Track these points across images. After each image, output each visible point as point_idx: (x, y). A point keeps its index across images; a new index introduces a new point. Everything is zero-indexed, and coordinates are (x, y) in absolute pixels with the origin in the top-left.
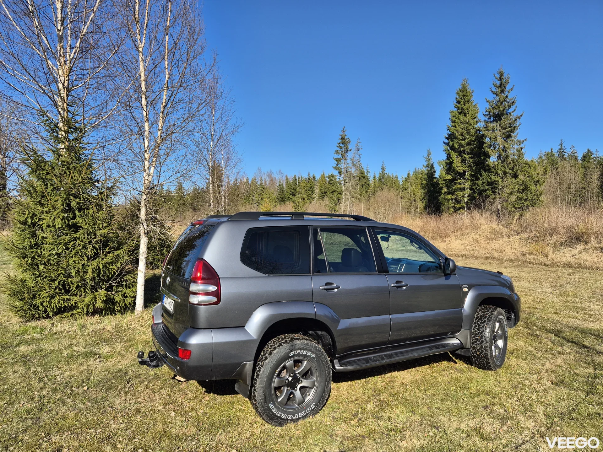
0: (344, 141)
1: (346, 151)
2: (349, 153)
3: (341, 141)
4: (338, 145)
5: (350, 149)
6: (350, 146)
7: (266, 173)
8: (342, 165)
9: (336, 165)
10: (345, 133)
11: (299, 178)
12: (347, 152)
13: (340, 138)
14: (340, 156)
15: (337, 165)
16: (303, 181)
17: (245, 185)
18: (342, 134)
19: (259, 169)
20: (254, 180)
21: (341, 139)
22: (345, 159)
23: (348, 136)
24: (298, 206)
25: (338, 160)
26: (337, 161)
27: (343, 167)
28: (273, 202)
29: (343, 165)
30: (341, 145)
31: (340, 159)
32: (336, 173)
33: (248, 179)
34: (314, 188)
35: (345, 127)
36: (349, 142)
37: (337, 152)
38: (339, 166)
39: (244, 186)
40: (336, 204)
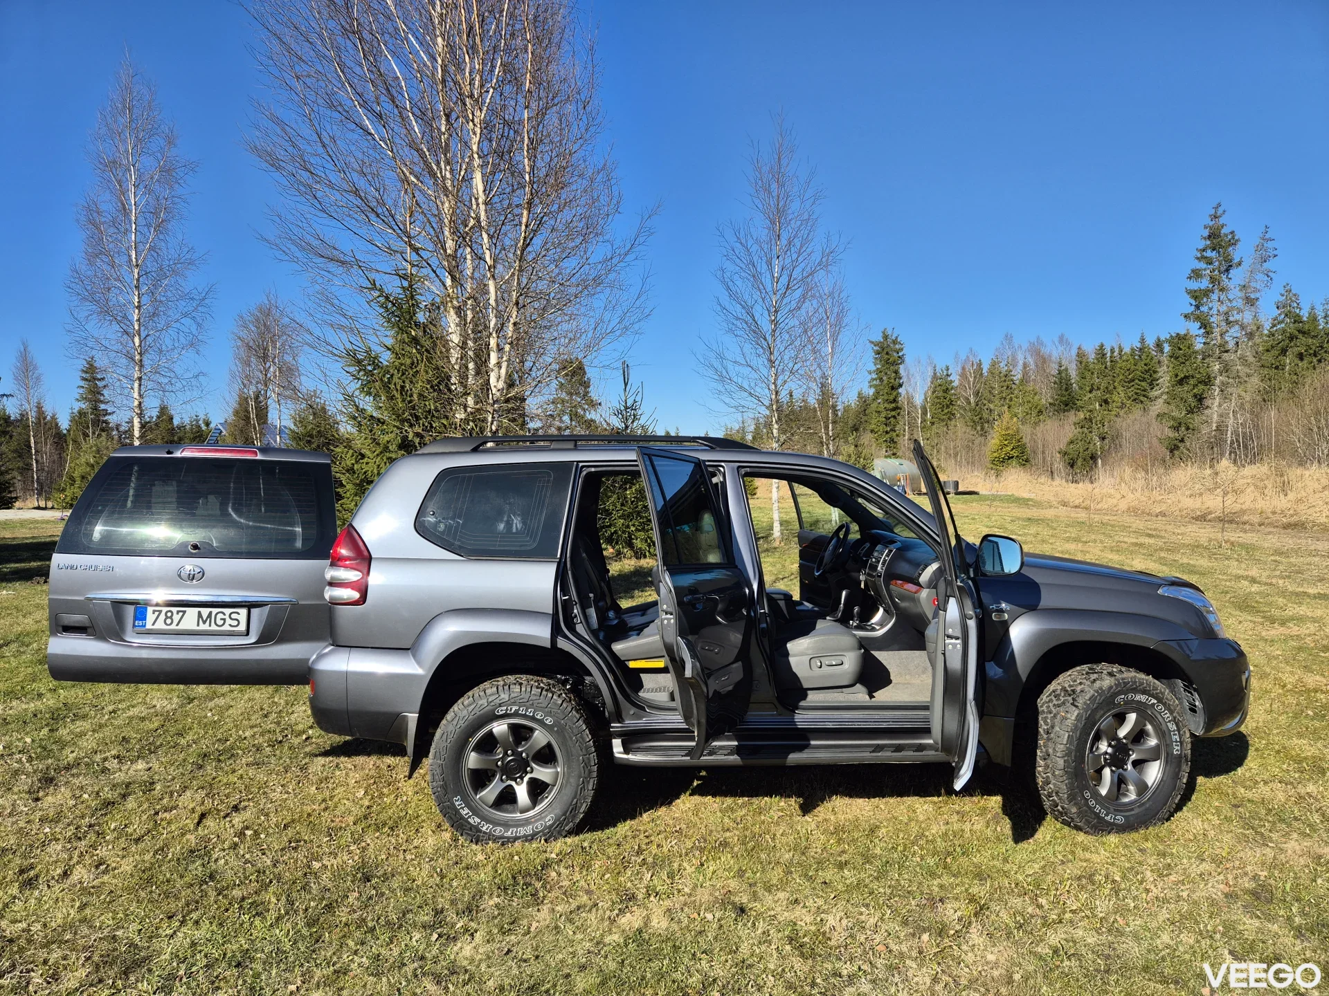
0: (1218, 241)
1: (1223, 269)
2: (1232, 272)
3: (1208, 242)
4: (1199, 255)
5: (1236, 260)
6: (1236, 254)
7: (1025, 346)
8: (1214, 307)
9: (1193, 308)
10: (1222, 221)
11: (1112, 351)
12: (1227, 270)
13: (1206, 233)
14: (1204, 284)
15: (1197, 307)
16: (1124, 358)
17: (971, 380)
18: (1211, 223)
19: (1008, 338)
20: (994, 364)
21: (1210, 236)
22: (1222, 290)
23: (1229, 224)
24: (1091, 420)
25: (1198, 297)
26: (1196, 298)
27: (1214, 311)
28: (1034, 414)
29: (1216, 305)
30: (1209, 254)
31: (1207, 293)
32: (1194, 328)
33: (980, 364)
34: (1155, 372)
35: (1219, 205)
36: (1233, 242)
37: (1196, 274)
38: (1204, 309)
39: (969, 382)
40: (1191, 412)
